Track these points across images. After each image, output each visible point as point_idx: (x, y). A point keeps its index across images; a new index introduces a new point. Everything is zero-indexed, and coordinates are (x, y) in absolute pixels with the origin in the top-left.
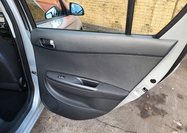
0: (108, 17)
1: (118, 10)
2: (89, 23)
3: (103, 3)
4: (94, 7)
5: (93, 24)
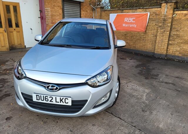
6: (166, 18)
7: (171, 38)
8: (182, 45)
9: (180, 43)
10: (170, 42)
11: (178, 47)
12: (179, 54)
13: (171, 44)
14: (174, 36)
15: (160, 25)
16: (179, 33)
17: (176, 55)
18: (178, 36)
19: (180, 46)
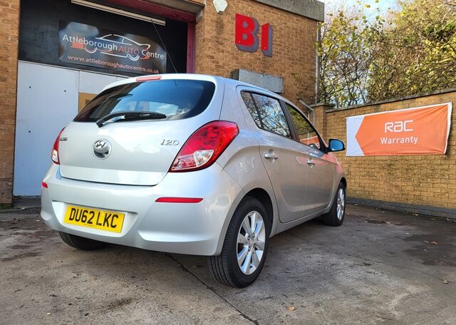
0: (399, 184)
1: (415, 171)
2: (363, 197)
3: (388, 162)
4: (373, 170)
5: (372, 197)
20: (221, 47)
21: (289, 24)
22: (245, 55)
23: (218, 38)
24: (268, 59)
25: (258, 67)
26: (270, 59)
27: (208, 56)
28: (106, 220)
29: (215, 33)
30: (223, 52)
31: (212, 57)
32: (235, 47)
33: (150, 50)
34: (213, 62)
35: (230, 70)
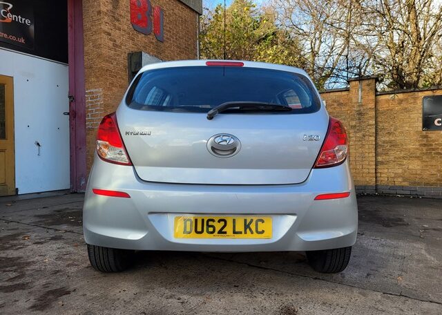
6: (362, 109)
7: (380, 150)
8: (405, 162)
9: (400, 158)
10: (380, 159)
11: (397, 167)
12: (404, 181)
13: (382, 163)
14: (386, 145)
15: (353, 123)
16: (393, 139)
17: (397, 184)
18: (393, 145)
19: (400, 164)
20: (117, 23)
21: (176, 11)
22: (140, 36)
23: (114, 13)
24: (159, 43)
25: (152, 51)
26: (162, 45)
27: (105, 32)
28: (247, 226)
29: (110, 7)
30: (119, 29)
31: (109, 34)
32: (131, 26)
33: (12, 11)
34: (111, 40)
35: (127, 51)
